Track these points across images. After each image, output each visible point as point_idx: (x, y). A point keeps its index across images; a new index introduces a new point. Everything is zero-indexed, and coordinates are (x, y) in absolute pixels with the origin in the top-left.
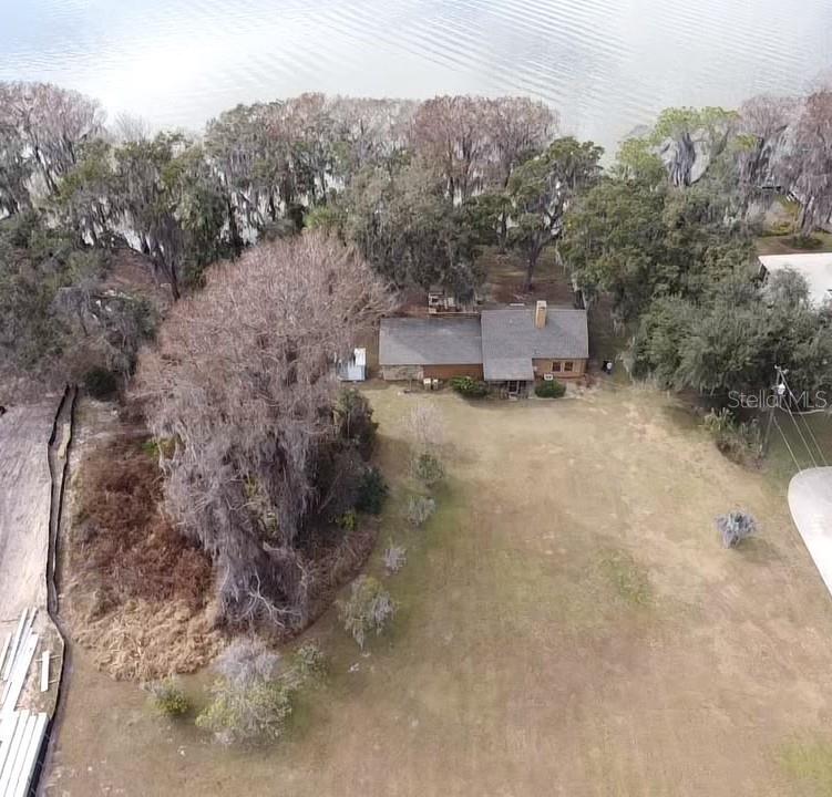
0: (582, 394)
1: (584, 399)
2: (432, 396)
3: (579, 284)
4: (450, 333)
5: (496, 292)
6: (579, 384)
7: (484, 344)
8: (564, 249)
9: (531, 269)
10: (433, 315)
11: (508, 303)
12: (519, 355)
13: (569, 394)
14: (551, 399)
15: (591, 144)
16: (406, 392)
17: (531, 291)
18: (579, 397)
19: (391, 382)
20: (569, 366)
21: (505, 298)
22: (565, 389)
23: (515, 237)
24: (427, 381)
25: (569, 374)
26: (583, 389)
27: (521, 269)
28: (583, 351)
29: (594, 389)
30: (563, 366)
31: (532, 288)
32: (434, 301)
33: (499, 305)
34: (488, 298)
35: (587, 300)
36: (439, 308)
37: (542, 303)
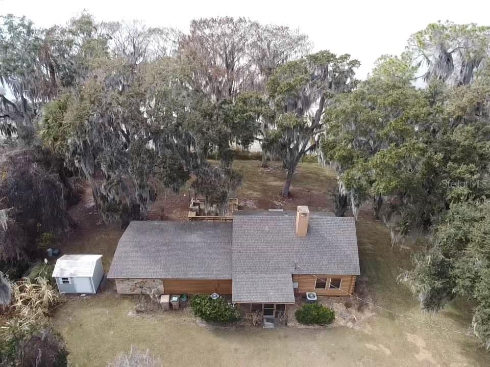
0: (354, 321)
1: (357, 328)
2: (170, 318)
3: (349, 187)
4: (198, 240)
5: (255, 199)
6: (348, 305)
7: (235, 255)
8: (328, 148)
9: (290, 179)
10: (193, 219)
11: (267, 209)
12: (277, 269)
13: (339, 321)
14: (316, 326)
15: (347, 56)
16: (138, 312)
17: (291, 198)
18: (350, 325)
19: (125, 296)
20: (336, 283)
21: (264, 204)
22: (333, 314)
23: (272, 137)
24: (165, 299)
25: (336, 291)
26: (354, 313)
27: (281, 179)
28: (353, 267)
29: (368, 314)
30: (328, 283)
31: (290, 195)
32: (195, 204)
33: (258, 210)
34: (250, 204)
35: (357, 206)
36: (200, 212)
37: (303, 209)
